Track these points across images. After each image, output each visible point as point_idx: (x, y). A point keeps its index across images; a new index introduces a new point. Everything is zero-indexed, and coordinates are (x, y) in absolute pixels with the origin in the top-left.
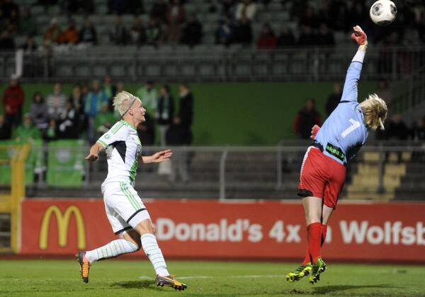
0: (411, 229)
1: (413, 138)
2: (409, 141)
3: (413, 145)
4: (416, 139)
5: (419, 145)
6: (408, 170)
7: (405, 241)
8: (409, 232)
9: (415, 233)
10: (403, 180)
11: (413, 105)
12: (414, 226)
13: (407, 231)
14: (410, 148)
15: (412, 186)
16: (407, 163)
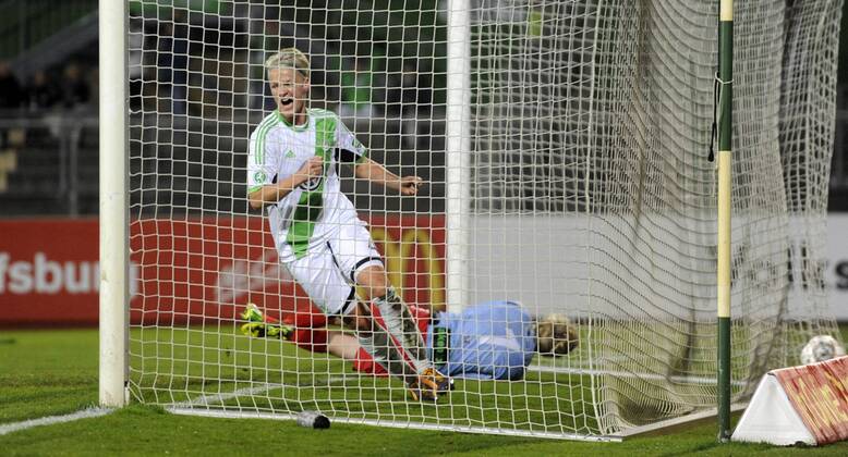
0: (25, 266)
1: (28, 105)
2: (22, 110)
3: (30, 117)
4: (33, 107)
5: (38, 116)
6: (21, 161)
7: (14, 288)
8: (22, 272)
9: (33, 273)
10: (12, 178)
11: (28, 45)
12: (31, 260)
13: (19, 271)
14: (23, 123)
15: (27, 188)
16: (18, 148)
